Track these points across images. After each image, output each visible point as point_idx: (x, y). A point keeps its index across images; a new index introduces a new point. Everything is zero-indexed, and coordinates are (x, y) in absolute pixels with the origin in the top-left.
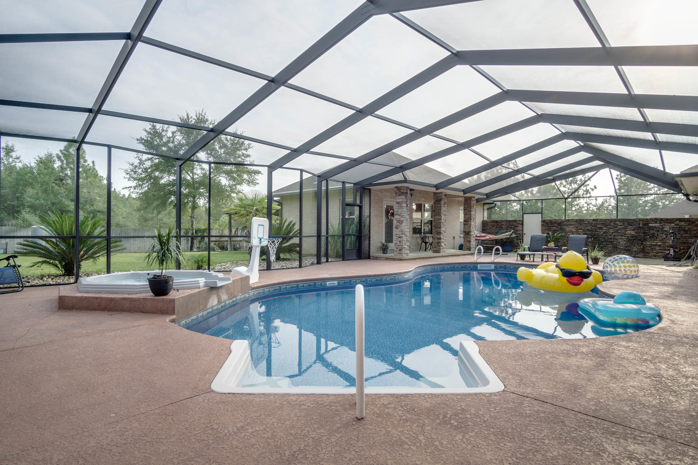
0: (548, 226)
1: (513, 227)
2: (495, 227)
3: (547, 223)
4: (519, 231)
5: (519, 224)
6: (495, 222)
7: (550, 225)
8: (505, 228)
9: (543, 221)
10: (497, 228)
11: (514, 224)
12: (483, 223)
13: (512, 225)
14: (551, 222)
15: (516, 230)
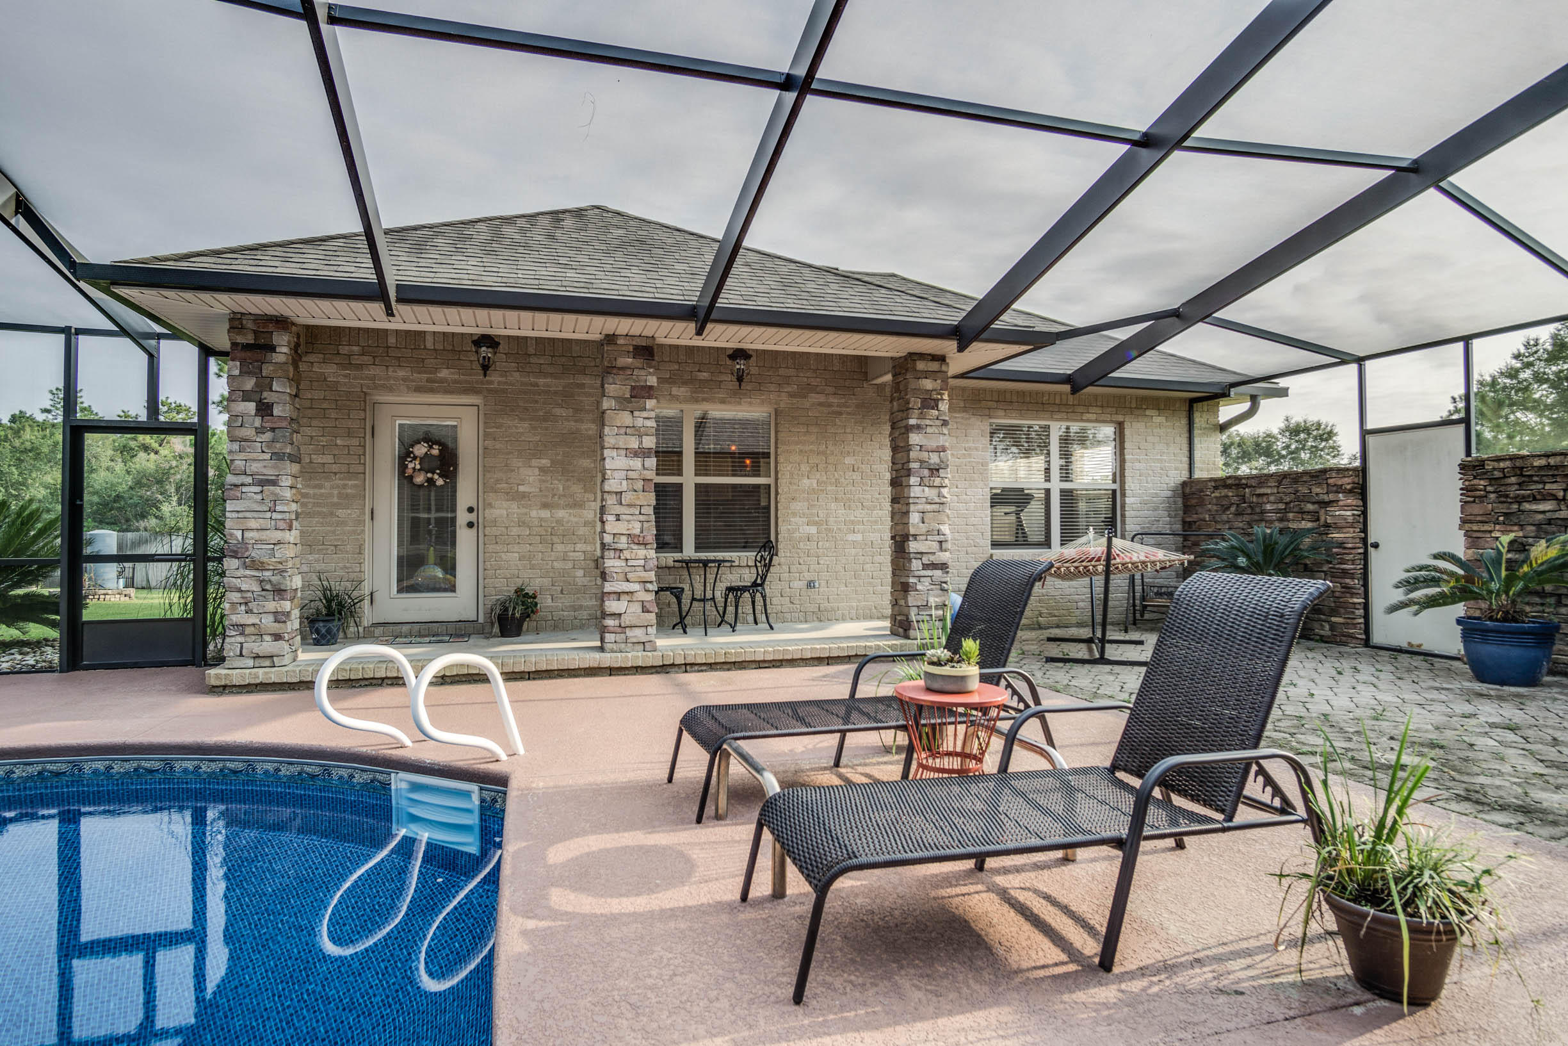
0: (1503, 497)
1: (1310, 507)
2: (1233, 509)
3: (1492, 480)
4: (1339, 528)
5: (1339, 489)
6: (1229, 487)
7: (1513, 491)
8: (1273, 516)
9: (1471, 468)
10: (1238, 514)
11: (1316, 490)
12: (1185, 496)
13: (1307, 499)
14: (1519, 466)
15: (1327, 526)
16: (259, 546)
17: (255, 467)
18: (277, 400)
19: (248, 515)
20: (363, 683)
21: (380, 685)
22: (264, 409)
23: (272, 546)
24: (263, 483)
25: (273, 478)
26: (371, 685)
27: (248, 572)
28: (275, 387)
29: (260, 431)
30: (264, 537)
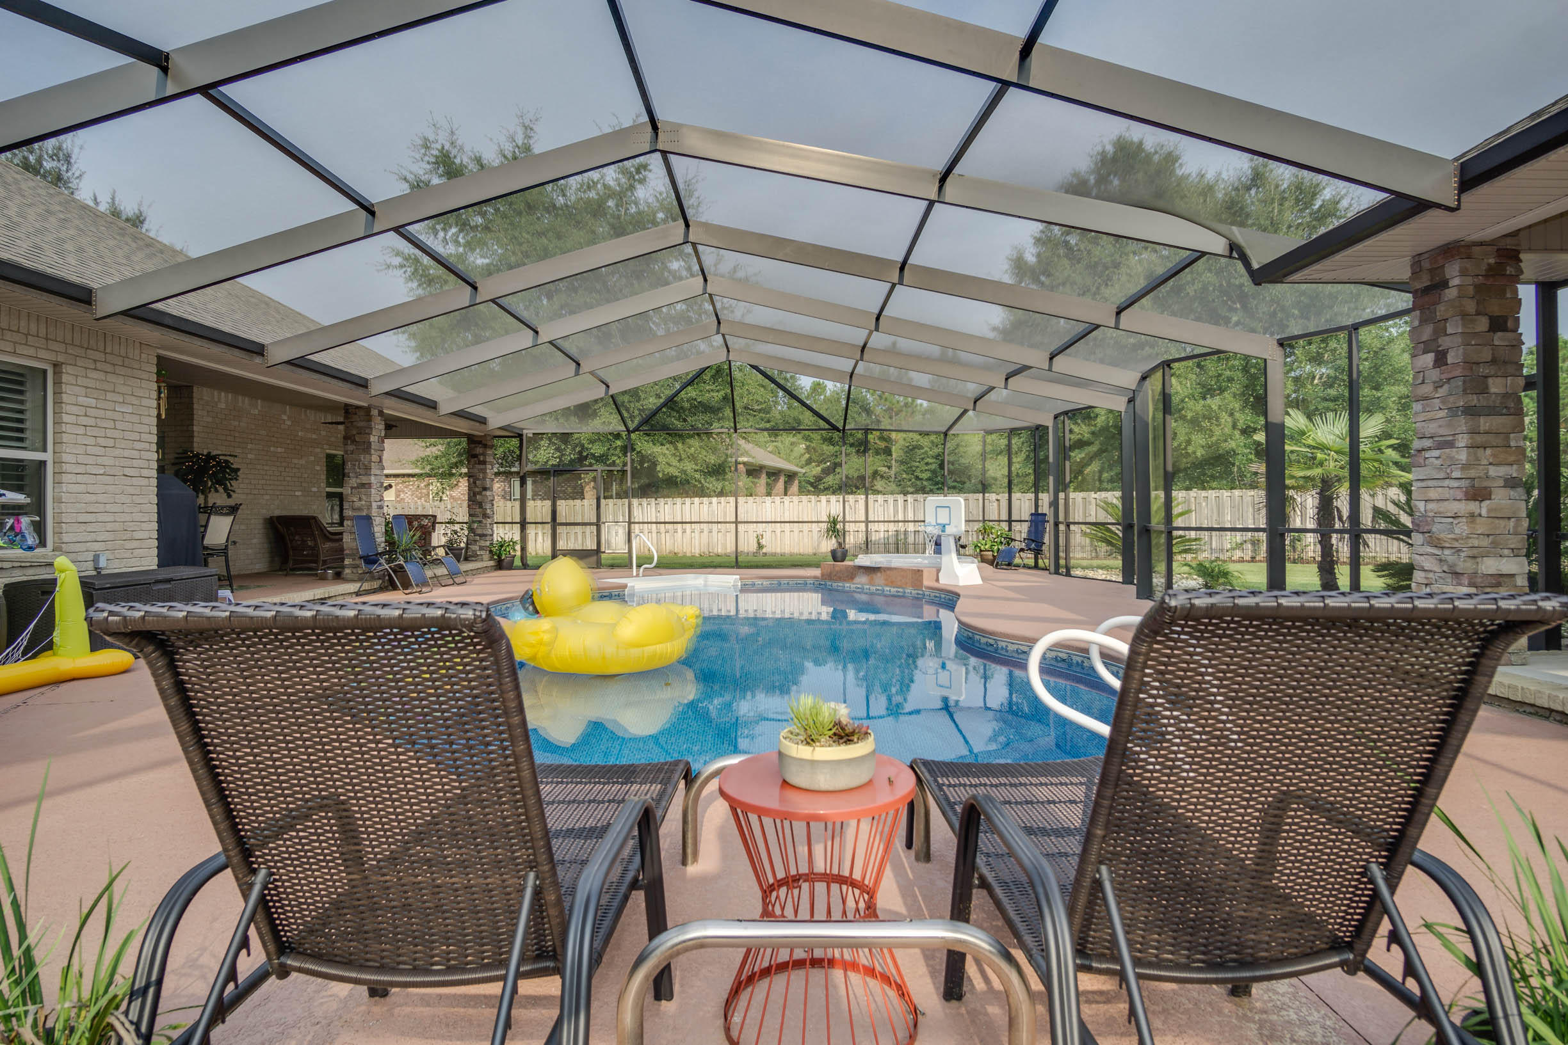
16: (1439, 520)
17: (1432, 428)
18: (1451, 345)
19: (1430, 483)
20: (1529, 709)
21: (1547, 718)
22: (1441, 360)
23: (1451, 520)
24: (1441, 446)
25: (1450, 438)
26: (1536, 714)
27: (1430, 550)
28: (1449, 331)
29: (1438, 386)
30: (1441, 510)
